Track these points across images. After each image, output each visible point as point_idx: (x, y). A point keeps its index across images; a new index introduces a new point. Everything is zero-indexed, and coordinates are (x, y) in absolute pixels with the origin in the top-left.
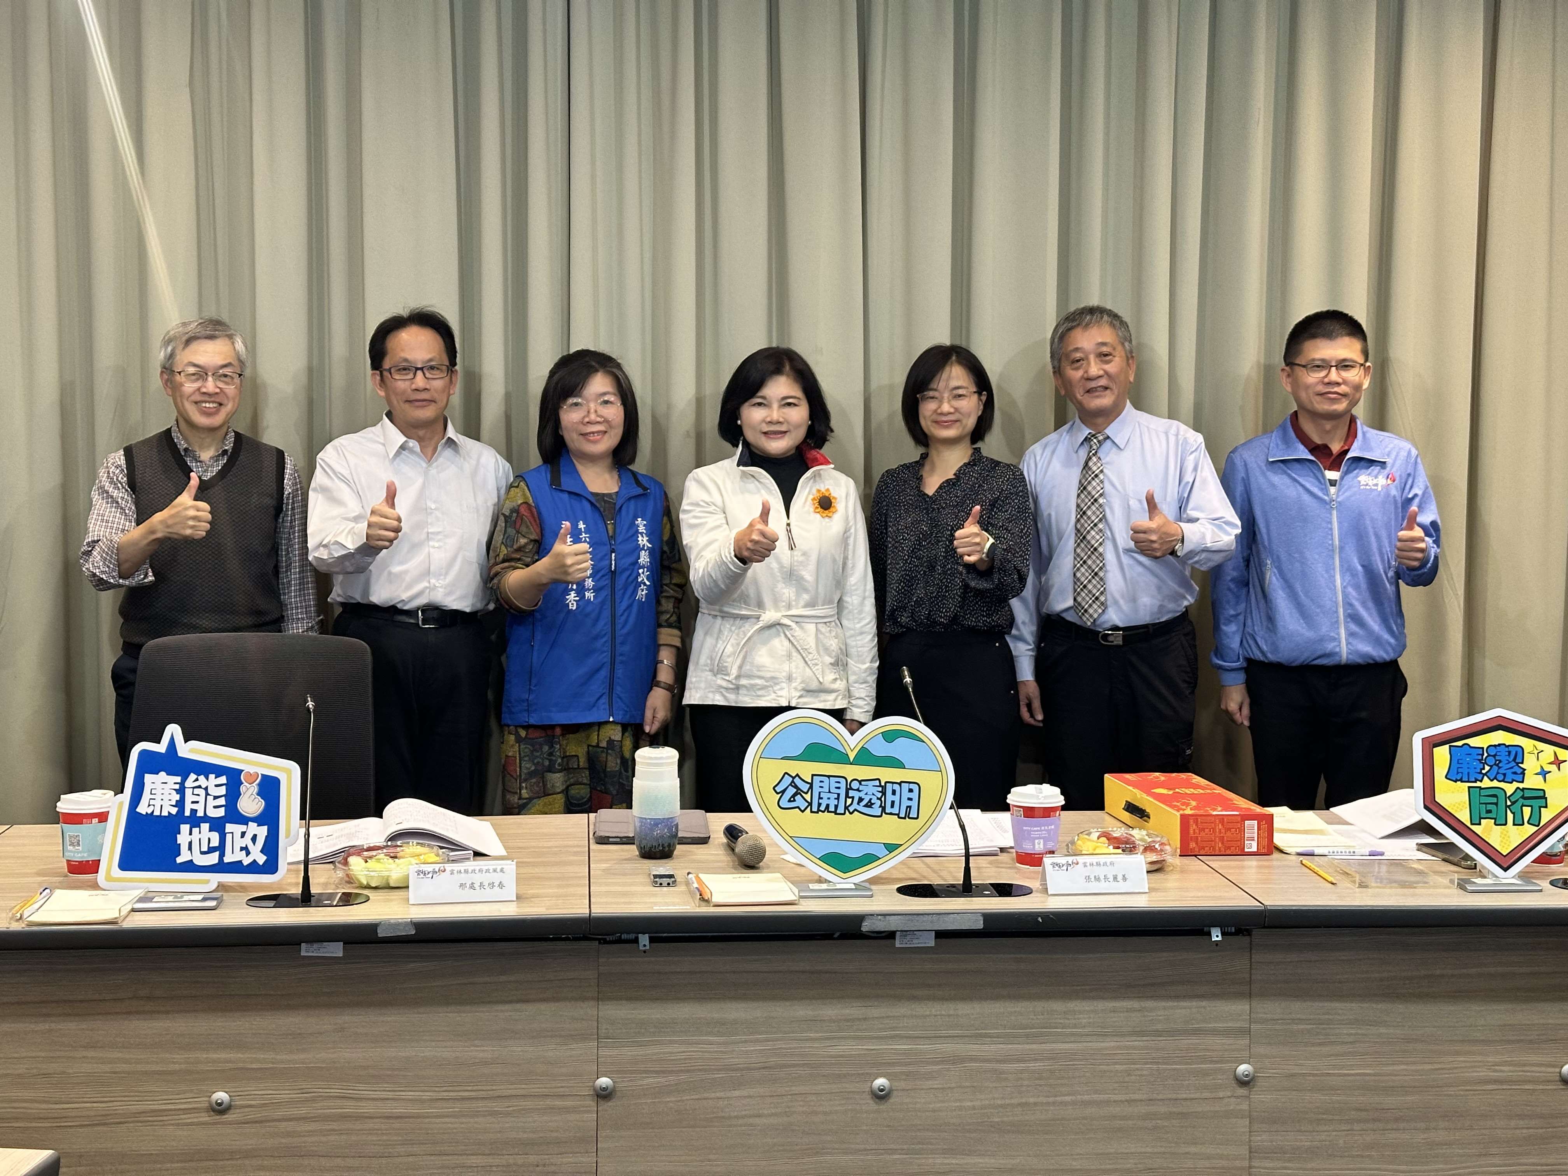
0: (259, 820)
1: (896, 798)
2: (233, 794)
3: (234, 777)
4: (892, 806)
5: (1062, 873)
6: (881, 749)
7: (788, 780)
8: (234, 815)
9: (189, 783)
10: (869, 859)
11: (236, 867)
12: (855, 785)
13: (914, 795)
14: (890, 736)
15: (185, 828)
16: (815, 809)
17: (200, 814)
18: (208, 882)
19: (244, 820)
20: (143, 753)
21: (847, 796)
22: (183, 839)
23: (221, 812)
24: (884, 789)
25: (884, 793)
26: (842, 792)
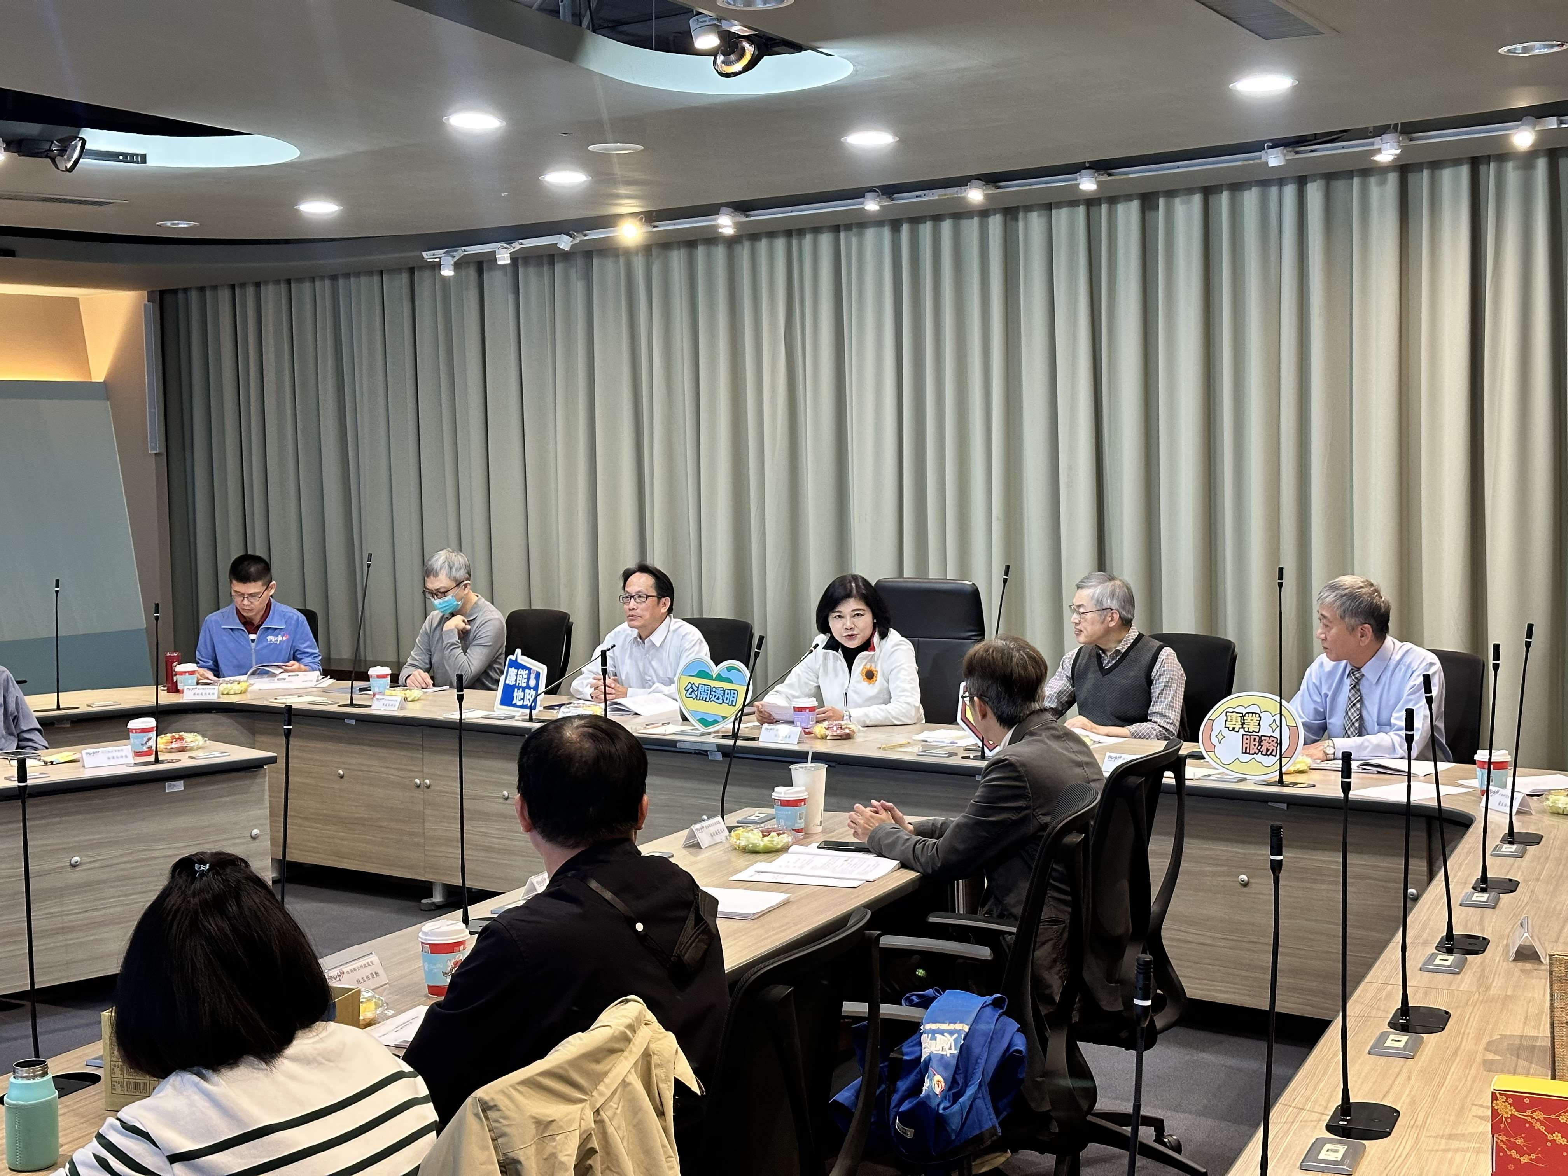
0: (534, 688)
1: (728, 697)
2: (529, 677)
3: (529, 669)
4: (727, 700)
5: (767, 732)
6: (725, 674)
7: (690, 685)
8: (528, 686)
9: (519, 673)
10: (716, 722)
11: (526, 706)
12: (714, 689)
13: (735, 696)
14: (730, 669)
15: (516, 690)
16: (698, 698)
17: (520, 685)
18: (518, 712)
19: (530, 688)
21: (711, 694)
22: (515, 694)
23: (525, 685)
24: (724, 692)
25: (724, 694)
26: (709, 692)
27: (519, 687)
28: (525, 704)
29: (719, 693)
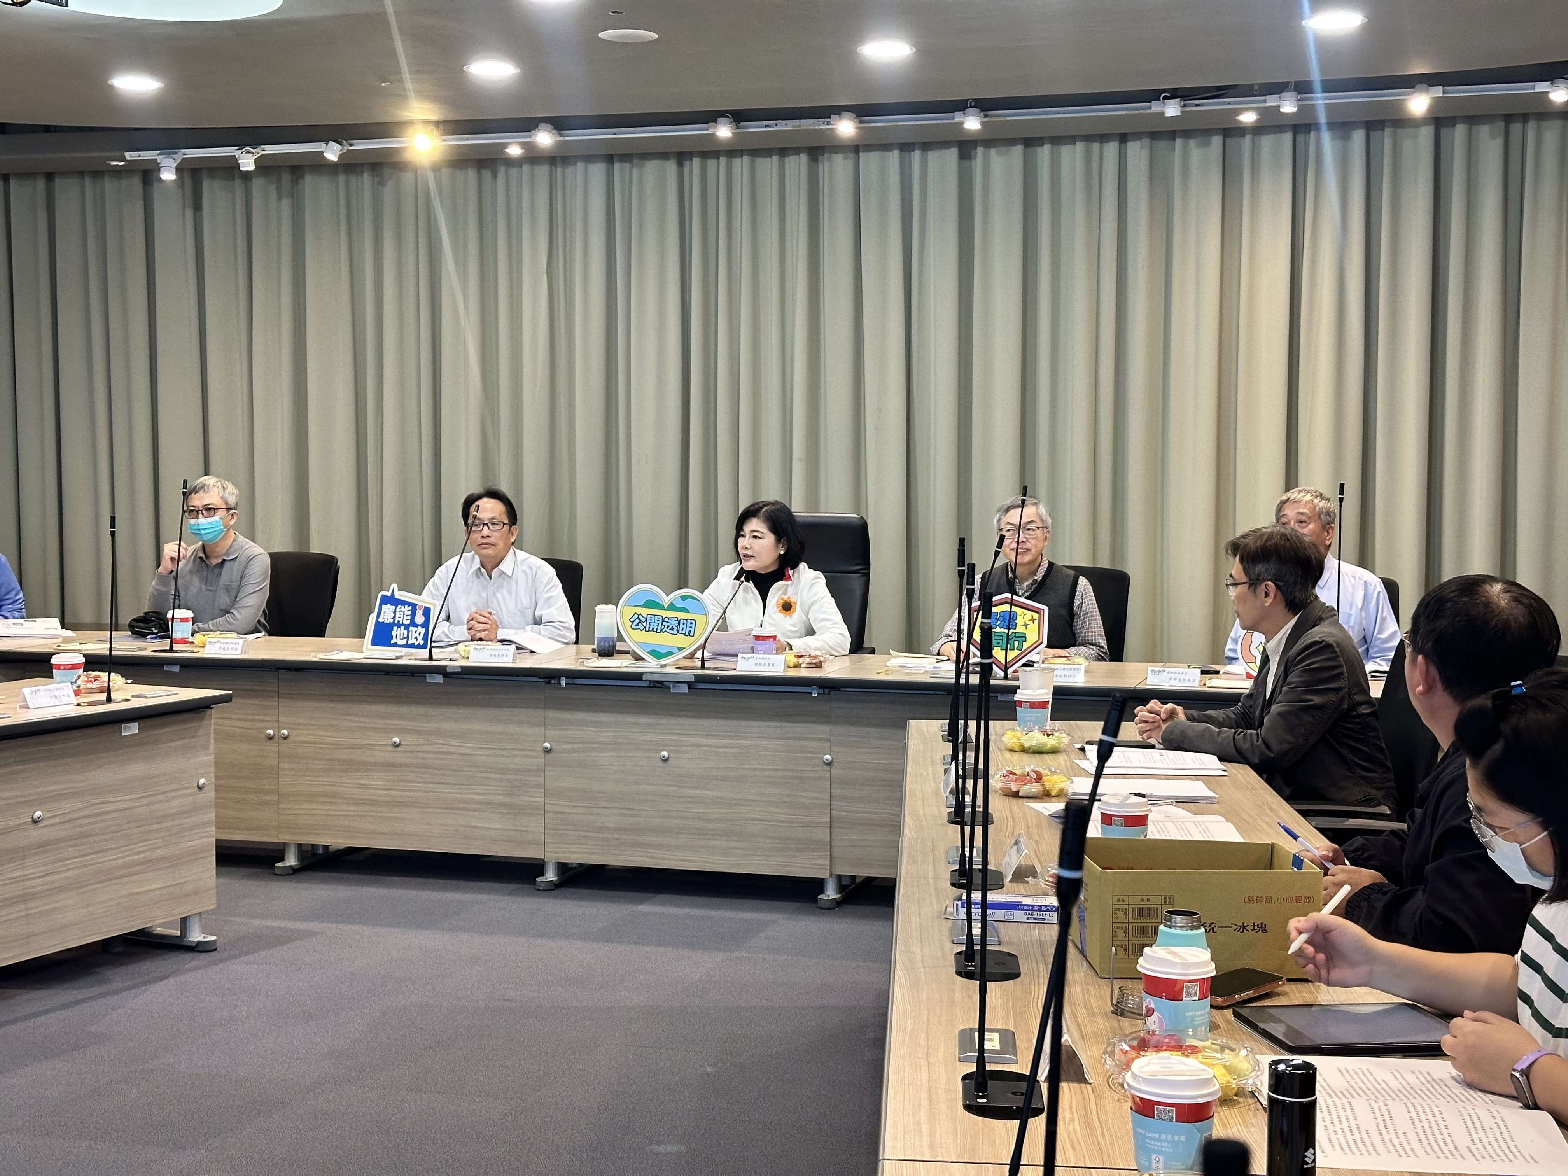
0: (422, 626)
1: (684, 627)
2: (413, 615)
3: (414, 606)
4: (683, 630)
5: (745, 661)
6: (679, 604)
7: (636, 616)
8: (413, 624)
9: (398, 609)
10: (670, 654)
11: (412, 646)
12: (666, 620)
13: (693, 626)
14: (684, 598)
15: (395, 628)
16: (647, 629)
17: (401, 623)
18: (401, 652)
19: (416, 626)
20: (383, 596)
21: (662, 624)
22: (394, 633)
23: (408, 622)
24: (679, 622)
25: (679, 624)
26: (660, 623)
27: (399, 625)
28: (409, 642)
29: (673, 623)
